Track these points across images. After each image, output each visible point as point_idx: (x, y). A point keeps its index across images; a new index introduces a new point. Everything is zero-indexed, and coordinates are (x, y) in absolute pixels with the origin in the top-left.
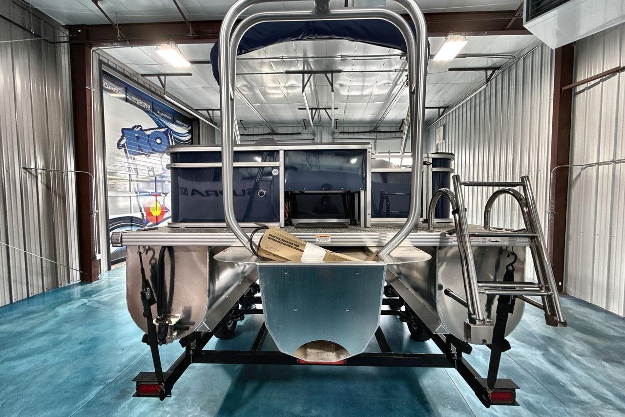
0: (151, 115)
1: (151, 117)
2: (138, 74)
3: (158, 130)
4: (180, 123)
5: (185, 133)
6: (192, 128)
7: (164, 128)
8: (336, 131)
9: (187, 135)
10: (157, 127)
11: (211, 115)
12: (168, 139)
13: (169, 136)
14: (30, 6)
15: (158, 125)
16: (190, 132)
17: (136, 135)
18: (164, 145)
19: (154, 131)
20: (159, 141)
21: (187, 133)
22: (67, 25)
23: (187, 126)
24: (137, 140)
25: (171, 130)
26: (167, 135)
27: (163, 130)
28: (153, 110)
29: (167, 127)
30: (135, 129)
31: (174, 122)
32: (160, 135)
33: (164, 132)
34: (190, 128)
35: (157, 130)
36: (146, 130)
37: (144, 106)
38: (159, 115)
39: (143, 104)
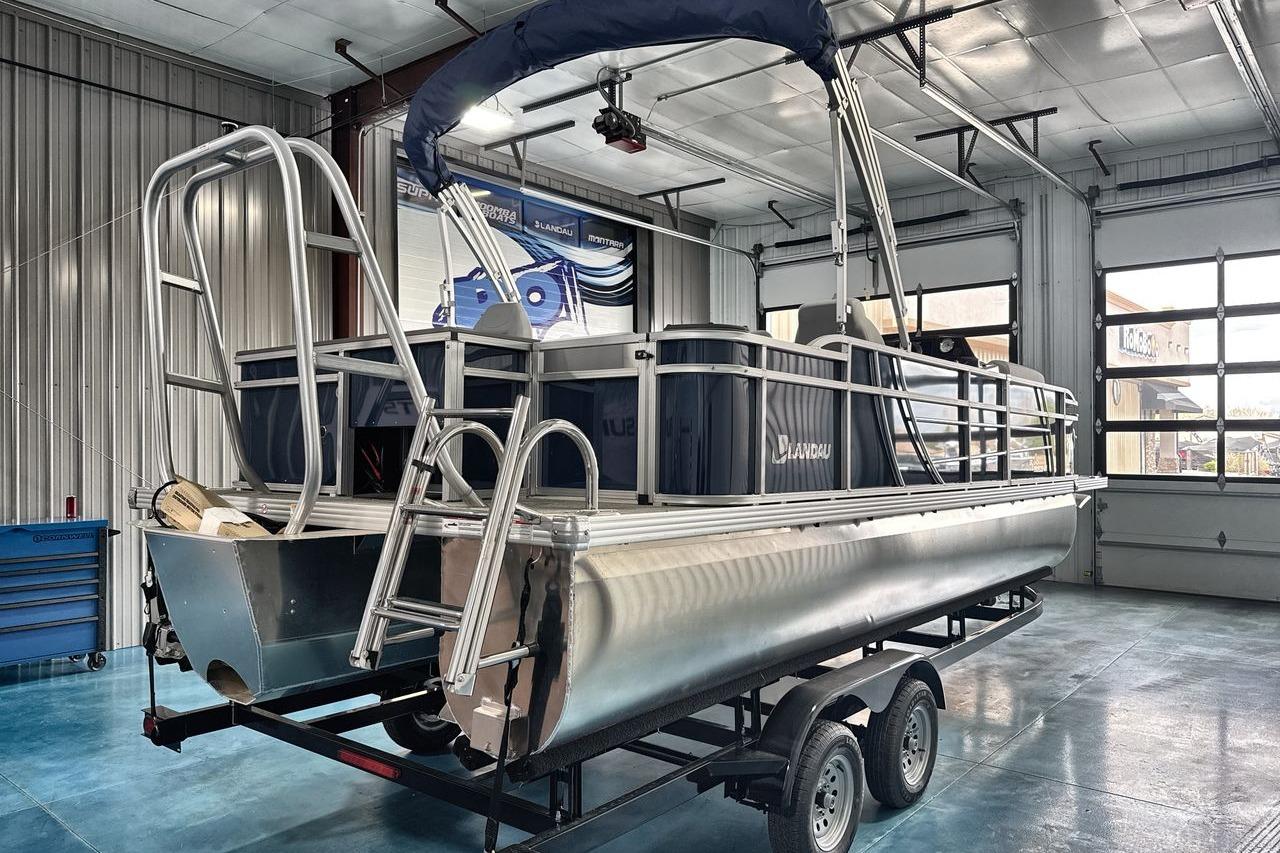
0: (517, 236)
1: (515, 240)
2: (478, 147)
3: (536, 270)
4: (599, 240)
5: (616, 266)
6: (635, 247)
7: (552, 261)
8: (1104, 183)
9: (621, 268)
10: (533, 261)
11: (674, 204)
12: (563, 290)
13: (565, 279)
14: (273, 85)
15: (533, 257)
16: (630, 260)
17: (478, 290)
18: (549, 306)
19: (522, 273)
20: (535, 297)
21: (621, 263)
22: (330, 95)
23: (622, 244)
24: (480, 302)
25: (571, 264)
26: (558, 279)
27: (549, 267)
28: (523, 224)
29: (560, 257)
30: (475, 278)
31: (581, 241)
32: (538, 282)
33: (552, 271)
34: (630, 248)
35: (531, 270)
37: (500, 218)
38: (539, 230)
39: (498, 213)
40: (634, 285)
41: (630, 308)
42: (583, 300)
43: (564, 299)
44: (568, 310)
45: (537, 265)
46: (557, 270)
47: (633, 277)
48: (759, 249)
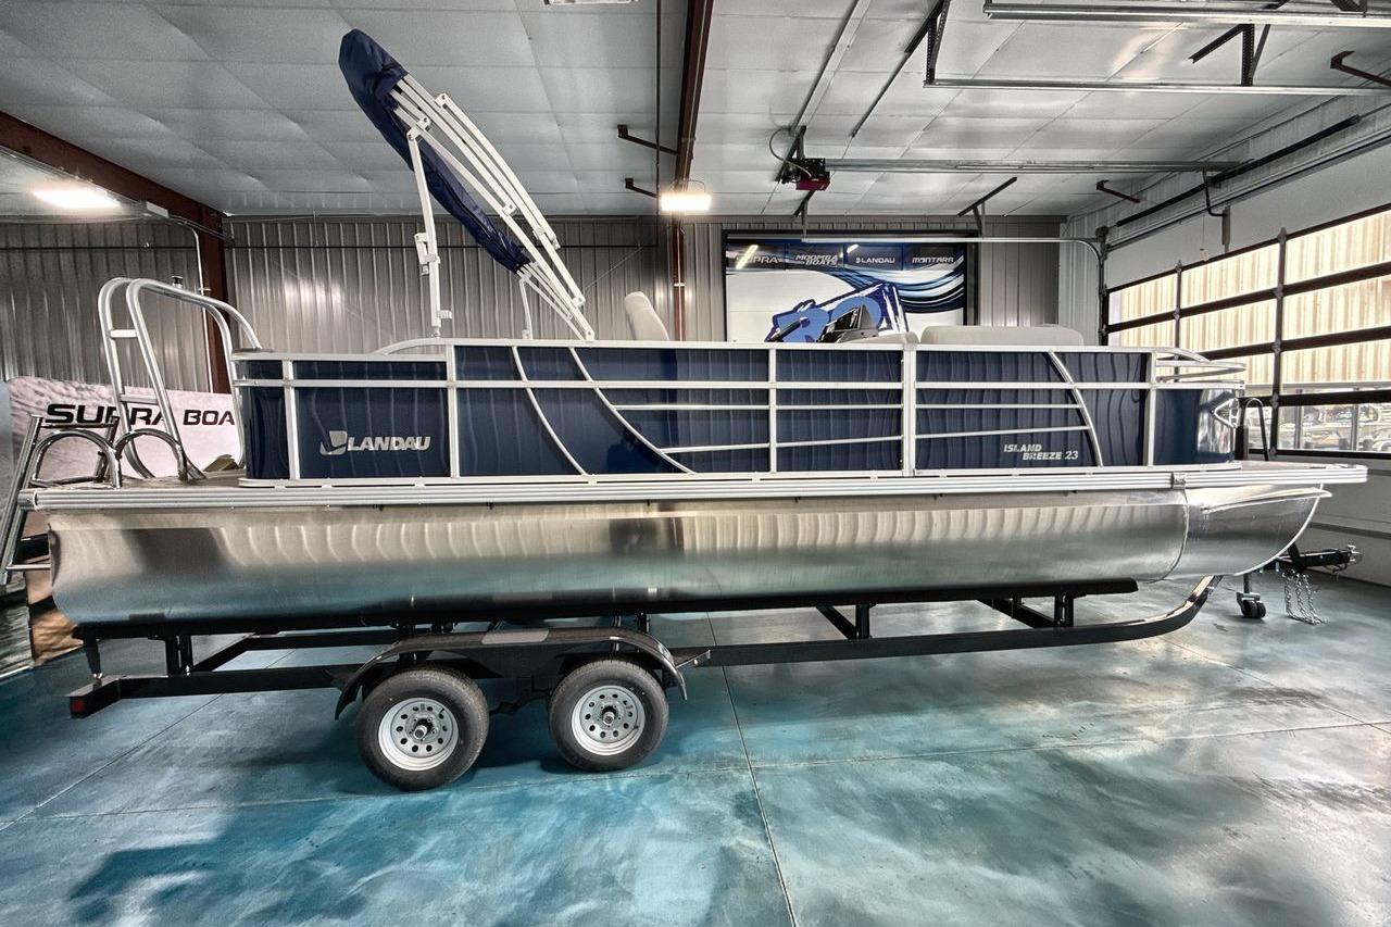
0: (838, 273)
1: (836, 276)
3: (856, 295)
4: (924, 261)
5: (943, 278)
6: (965, 259)
7: (872, 285)
9: (950, 278)
10: (853, 289)
12: (883, 306)
13: (886, 299)
15: (853, 286)
16: (961, 269)
17: (802, 319)
19: (842, 300)
21: (949, 275)
23: (952, 259)
24: (804, 328)
25: (892, 284)
26: (879, 298)
27: (870, 290)
28: (844, 263)
29: (880, 282)
30: (799, 310)
31: (904, 265)
33: (873, 294)
34: (961, 260)
35: (851, 297)
36: (824, 304)
37: (823, 262)
38: (861, 264)
39: (820, 260)
40: (965, 291)
41: (961, 310)
42: (905, 312)
43: (885, 313)
44: (889, 321)
45: (857, 291)
46: (879, 292)
47: (964, 284)
48: (1103, 232)
